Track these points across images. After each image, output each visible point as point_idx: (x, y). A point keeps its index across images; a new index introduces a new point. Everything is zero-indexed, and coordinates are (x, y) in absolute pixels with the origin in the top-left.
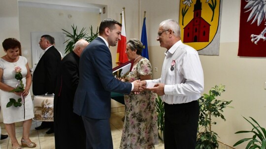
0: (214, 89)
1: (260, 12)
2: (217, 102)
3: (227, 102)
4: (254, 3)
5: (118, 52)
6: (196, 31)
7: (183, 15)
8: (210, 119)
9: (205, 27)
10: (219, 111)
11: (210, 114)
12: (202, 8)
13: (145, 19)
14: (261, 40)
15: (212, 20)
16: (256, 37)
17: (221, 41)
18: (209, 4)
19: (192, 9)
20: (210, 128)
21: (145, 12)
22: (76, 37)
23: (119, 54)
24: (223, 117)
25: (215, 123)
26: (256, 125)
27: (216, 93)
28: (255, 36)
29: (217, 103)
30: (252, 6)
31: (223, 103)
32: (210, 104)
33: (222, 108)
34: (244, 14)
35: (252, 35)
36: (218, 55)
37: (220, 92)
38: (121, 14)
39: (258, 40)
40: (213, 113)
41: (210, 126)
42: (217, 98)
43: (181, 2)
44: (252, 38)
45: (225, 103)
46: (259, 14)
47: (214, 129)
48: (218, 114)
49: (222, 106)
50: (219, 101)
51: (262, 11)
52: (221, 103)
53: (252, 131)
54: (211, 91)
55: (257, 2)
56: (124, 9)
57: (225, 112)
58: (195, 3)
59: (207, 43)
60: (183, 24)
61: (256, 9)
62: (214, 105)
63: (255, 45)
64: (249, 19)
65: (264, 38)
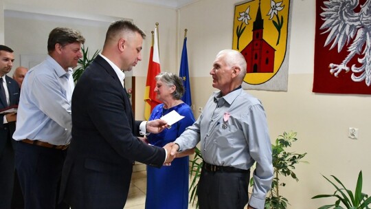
0: (282, 138)
1: (340, 34)
2: (285, 155)
3: (300, 155)
4: (332, 22)
5: (147, 85)
6: (256, 58)
7: (239, 36)
8: (277, 178)
9: (268, 52)
10: (290, 168)
11: (277, 172)
12: (264, 26)
13: (185, 40)
14: (343, 71)
15: (278, 43)
16: (336, 67)
17: (290, 72)
18: (274, 22)
19: (251, 27)
20: (278, 191)
21: (186, 30)
22: (86, 62)
23: (149, 87)
24: (294, 176)
25: (284, 185)
26: (340, 186)
27: (285, 143)
28: (335, 65)
29: (286, 157)
30: (331, 26)
31: (294, 157)
32: (277, 157)
33: (293, 163)
34: (320, 37)
35: (331, 65)
36: (286, 91)
37: (290, 141)
38: (153, 32)
39: (339, 72)
40: (281, 170)
41: (277, 188)
42: (286, 149)
43: (236, 18)
44: (330, 69)
45: (297, 156)
46: (339, 36)
47: (283, 192)
48: (288, 172)
49: (294, 160)
50: (289, 154)
51: (343, 33)
52: (290, 157)
53: (334, 195)
54: (278, 140)
55: (337, 21)
56: (157, 25)
57: (298, 168)
58: (254, 19)
59: (271, 74)
60: (238, 48)
61: (336, 31)
62: (282, 159)
63: (335, 77)
64: (326, 43)
65: (347, 69)
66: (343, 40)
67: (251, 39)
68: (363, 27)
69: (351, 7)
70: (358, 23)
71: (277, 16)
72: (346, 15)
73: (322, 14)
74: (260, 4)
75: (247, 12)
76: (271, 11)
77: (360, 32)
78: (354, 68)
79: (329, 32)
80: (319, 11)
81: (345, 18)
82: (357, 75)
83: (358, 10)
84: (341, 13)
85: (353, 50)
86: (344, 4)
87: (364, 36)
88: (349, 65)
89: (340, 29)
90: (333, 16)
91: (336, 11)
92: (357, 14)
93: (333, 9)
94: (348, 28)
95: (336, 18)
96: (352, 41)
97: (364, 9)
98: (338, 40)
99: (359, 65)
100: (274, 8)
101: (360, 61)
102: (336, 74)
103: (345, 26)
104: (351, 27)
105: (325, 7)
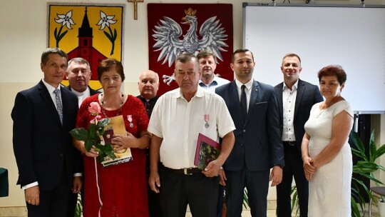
1: (170, 53)
4: (163, 43)
9: (99, 60)
14: (174, 81)
19: (76, 33)
28: (167, 76)
30: (162, 46)
35: (164, 76)
39: (170, 81)
43: (53, 19)
44: (164, 79)
46: (169, 55)
51: (172, 53)
55: (166, 43)
61: (166, 50)
64: (159, 59)
66: (173, 58)
67: (77, 45)
68: (186, 51)
69: (177, 35)
70: (183, 47)
71: (109, 28)
72: (174, 40)
73: (154, 35)
74: (86, 11)
75: (69, 15)
76: (101, 21)
79: (161, 51)
80: (151, 32)
81: (173, 42)
83: (181, 38)
84: (169, 38)
86: (172, 32)
89: (169, 50)
90: (163, 39)
91: (166, 35)
92: (181, 41)
93: (163, 33)
94: (175, 49)
95: (166, 41)
97: (186, 38)
98: (168, 58)
100: (105, 20)
102: (168, 83)
103: (173, 48)
104: (178, 49)
105: (156, 30)
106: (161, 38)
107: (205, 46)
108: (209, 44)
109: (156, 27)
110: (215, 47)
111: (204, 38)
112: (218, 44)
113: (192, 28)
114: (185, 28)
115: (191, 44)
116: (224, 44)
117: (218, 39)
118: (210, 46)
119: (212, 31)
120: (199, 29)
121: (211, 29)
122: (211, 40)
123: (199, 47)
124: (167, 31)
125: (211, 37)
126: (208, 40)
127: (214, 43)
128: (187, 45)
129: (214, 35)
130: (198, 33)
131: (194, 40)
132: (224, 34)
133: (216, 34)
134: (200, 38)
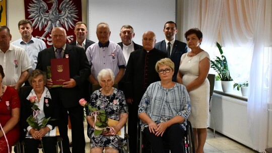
1: (40, 22)
28: (39, 37)
30: (34, 17)
35: (36, 37)
61: (37, 20)
64: (33, 25)
65: (45, 39)
66: (42, 25)
68: (50, 20)
69: (44, 10)
70: (48, 18)
73: (28, 10)
77: (49, 23)
78: (48, 39)
79: (34, 20)
80: (26, 8)
81: (42, 14)
82: (50, 42)
83: (47, 12)
84: (39, 12)
85: (47, 30)
86: (41, 8)
87: (51, 25)
88: (46, 37)
89: (39, 19)
90: (35, 12)
91: (37, 10)
92: (47, 14)
93: (35, 9)
94: (43, 19)
95: (37, 14)
96: (46, 26)
97: (51, 12)
98: (39, 24)
99: (50, 38)
101: (51, 35)
103: (42, 18)
104: (45, 19)
105: (30, 7)
106: (33, 12)
107: (63, 17)
108: (66, 16)
109: (30, 4)
110: (70, 18)
111: (62, 12)
112: (72, 16)
113: (54, 5)
114: (50, 6)
115: (54, 16)
116: (76, 16)
117: (72, 13)
118: (67, 17)
119: (68, 8)
120: (59, 7)
121: (67, 6)
122: (67, 14)
123: (59, 18)
124: (38, 7)
125: (67, 11)
126: (65, 14)
127: (69, 15)
128: (51, 17)
129: (69, 10)
130: (58, 9)
131: (56, 13)
132: (76, 9)
133: (71, 10)
134: (60, 12)
